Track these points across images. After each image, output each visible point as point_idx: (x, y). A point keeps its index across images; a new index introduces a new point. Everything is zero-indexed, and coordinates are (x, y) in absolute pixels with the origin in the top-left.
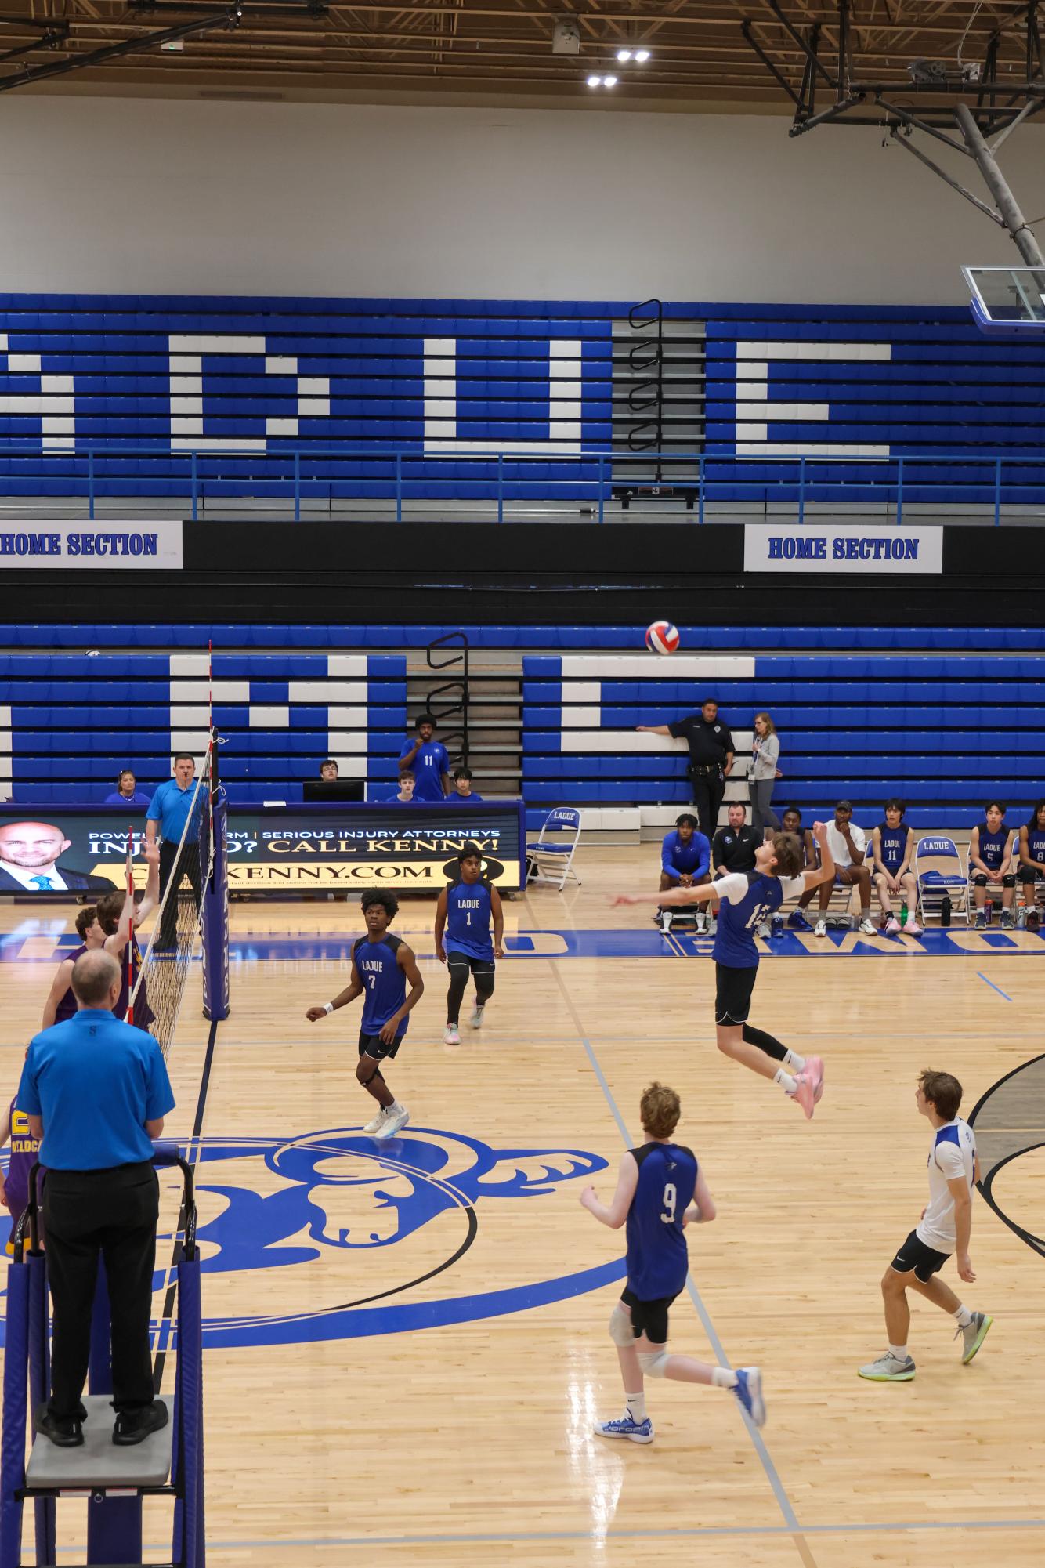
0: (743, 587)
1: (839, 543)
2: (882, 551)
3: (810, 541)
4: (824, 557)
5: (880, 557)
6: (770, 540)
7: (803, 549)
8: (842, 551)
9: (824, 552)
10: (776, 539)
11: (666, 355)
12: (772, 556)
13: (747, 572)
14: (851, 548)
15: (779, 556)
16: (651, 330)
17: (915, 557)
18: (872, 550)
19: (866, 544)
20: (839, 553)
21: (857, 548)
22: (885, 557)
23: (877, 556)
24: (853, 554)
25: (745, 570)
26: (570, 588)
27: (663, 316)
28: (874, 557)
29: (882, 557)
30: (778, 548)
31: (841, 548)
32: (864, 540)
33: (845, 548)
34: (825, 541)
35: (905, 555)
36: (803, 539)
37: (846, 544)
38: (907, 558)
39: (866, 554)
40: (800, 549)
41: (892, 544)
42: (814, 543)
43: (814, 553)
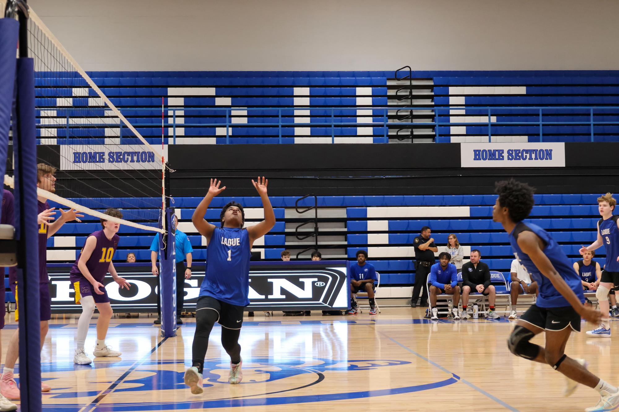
0: (461, 175)
1: (510, 152)
2: (533, 156)
3: (495, 151)
4: (503, 159)
5: (532, 159)
6: (474, 151)
7: (492, 155)
8: (512, 156)
9: (503, 157)
10: (477, 150)
12: (475, 159)
13: (463, 168)
14: (517, 155)
15: (479, 159)
17: (551, 159)
18: (528, 155)
19: (524, 152)
20: (510, 157)
21: (520, 155)
22: (535, 159)
23: (531, 158)
24: (518, 157)
25: (462, 167)
26: (370, 177)
28: (529, 159)
29: (534, 159)
30: (478, 155)
31: (511, 155)
32: (523, 150)
33: (514, 154)
34: (503, 151)
35: (545, 157)
36: (491, 150)
37: (514, 152)
38: (547, 159)
39: (524, 157)
40: (490, 155)
41: (538, 152)
42: (497, 152)
43: (497, 158)
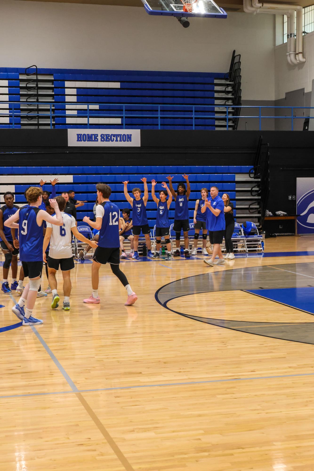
0: (68, 152)
1: (103, 136)
2: (119, 139)
3: (92, 135)
4: (97, 141)
6: (77, 134)
7: (90, 138)
8: (104, 139)
9: (97, 139)
10: (79, 134)
11: (39, 86)
12: (78, 140)
13: (69, 147)
14: (107, 138)
15: (81, 141)
16: (34, 77)
17: (131, 141)
18: (115, 138)
19: (112, 136)
20: (103, 140)
21: (109, 138)
22: (120, 141)
23: (117, 140)
24: (108, 140)
26: (3, 153)
27: (38, 73)
28: (116, 141)
29: (119, 141)
30: (80, 138)
31: (103, 138)
32: (112, 135)
33: (105, 138)
34: (97, 135)
35: (127, 140)
36: (89, 134)
37: (105, 136)
38: (128, 141)
39: (112, 140)
40: (88, 138)
41: (122, 136)
42: (93, 136)
43: (93, 140)
